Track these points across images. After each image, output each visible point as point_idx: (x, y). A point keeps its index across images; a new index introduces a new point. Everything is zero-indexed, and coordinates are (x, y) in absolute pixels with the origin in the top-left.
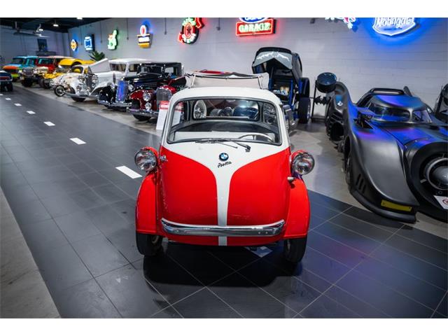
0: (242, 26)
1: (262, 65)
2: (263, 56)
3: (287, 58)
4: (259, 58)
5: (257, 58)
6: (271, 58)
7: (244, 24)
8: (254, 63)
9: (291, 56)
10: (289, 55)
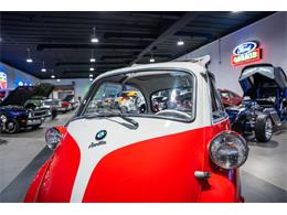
0: (236, 58)
1: (248, 78)
4: (244, 74)
6: (255, 72)
7: (237, 56)
8: (240, 77)
9: (274, 68)
10: (270, 68)
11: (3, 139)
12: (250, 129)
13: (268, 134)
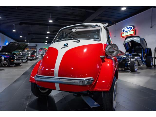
0: (123, 34)
1: (128, 43)
2: (128, 40)
3: (138, 39)
4: (126, 40)
5: (126, 41)
6: (131, 40)
7: (123, 33)
8: (124, 42)
9: (140, 38)
10: (138, 38)
11: (2, 69)
12: (128, 66)
13: (136, 68)
